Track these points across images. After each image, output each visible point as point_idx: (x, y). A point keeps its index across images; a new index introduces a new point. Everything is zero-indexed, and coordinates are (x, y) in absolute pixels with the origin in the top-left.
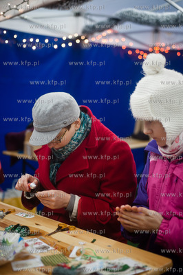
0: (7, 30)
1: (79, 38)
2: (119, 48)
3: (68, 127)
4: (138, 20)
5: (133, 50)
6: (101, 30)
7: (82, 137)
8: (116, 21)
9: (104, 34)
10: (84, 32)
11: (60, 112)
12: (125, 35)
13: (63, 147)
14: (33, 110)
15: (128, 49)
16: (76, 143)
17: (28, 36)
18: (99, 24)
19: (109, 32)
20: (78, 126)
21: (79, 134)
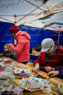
0: (28, 26)
1: (43, 28)
2: (51, 30)
3: (52, 47)
4: (58, 24)
5: (55, 31)
6: (48, 26)
7: (55, 50)
8: (52, 24)
9: (48, 27)
10: (44, 27)
11: (50, 43)
12: (53, 27)
13: (50, 53)
14: (42, 43)
15: (54, 31)
16: (53, 52)
17: (32, 27)
18: (48, 25)
19: (50, 27)
20: (54, 47)
21: (54, 49)
